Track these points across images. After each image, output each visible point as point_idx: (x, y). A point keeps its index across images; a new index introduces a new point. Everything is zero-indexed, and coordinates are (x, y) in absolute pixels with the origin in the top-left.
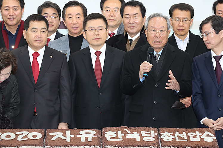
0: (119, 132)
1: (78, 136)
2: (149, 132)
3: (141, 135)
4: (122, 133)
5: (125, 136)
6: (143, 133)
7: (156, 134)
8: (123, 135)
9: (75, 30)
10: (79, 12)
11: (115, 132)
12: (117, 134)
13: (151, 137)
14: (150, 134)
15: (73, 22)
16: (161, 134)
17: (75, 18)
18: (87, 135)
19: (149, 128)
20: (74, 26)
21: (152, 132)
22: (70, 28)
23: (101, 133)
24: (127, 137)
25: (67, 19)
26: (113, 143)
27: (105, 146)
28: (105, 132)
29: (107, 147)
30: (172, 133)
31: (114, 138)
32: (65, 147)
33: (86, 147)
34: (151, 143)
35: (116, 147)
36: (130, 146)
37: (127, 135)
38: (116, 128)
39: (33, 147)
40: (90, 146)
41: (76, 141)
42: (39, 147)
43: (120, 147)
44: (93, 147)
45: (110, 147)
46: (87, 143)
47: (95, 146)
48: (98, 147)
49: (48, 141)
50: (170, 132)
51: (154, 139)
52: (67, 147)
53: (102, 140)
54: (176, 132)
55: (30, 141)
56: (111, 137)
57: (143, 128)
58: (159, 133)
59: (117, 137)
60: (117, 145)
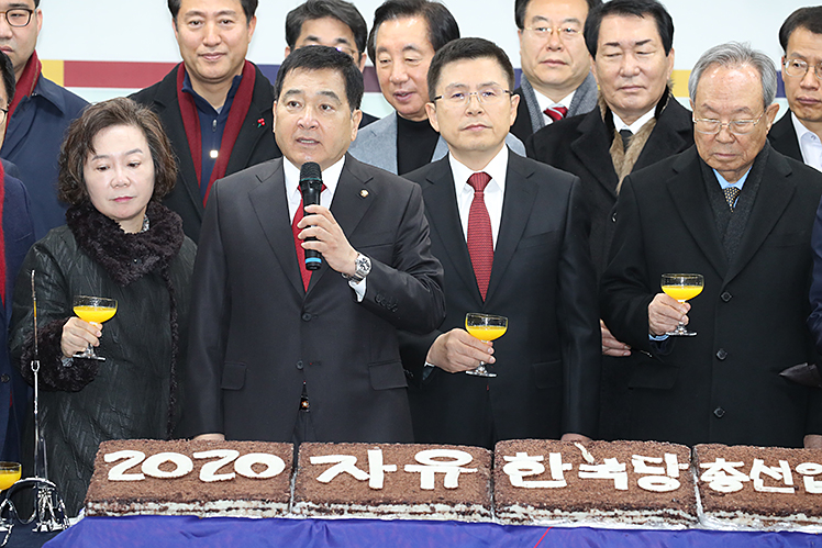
0: (555, 458)
1: (409, 468)
2: (659, 460)
3: (630, 469)
4: (564, 460)
5: (575, 471)
6: (638, 462)
7: (685, 466)
8: (569, 466)
10: (411, 42)
12: (545, 462)
13: (666, 475)
14: (663, 464)
15: (393, 74)
16: (702, 465)
17: (398, 62)
18: (441, 467)
19: (661, 446)
20: (399, 89)
21: (671, 459)
23: (489, 458)
24: (581, 475)
26: (532, 496)
27: (504, 505)
28: (506, 458)
29: (512, 509)
30: (741, 464)
31: (535, 477)
32: (364, 508)
33: (439, 507)
34: (666, 496)
35: (543, 508)
36: (591, 506)
37: (582, 467)
38: (542, 442)
39: (254, 504)
40: (453, 505)
41: (403, 487)
42: (274, 506)
43: (557, 512)
44: (464, 508)
45: (523, 510)
46: (442, 495)
47: (468, 505)
48: (481, 508)
49: (307, 486)
50: (735, 460)
51: (676, 484)
52: (370, 508)
53: (493, 484)
54: (756, 461)
55: (245, 482)
56: (526, 474)
57: (639, 443)
58: (694, 463)
59: (547, 475)
60: (547, 503)
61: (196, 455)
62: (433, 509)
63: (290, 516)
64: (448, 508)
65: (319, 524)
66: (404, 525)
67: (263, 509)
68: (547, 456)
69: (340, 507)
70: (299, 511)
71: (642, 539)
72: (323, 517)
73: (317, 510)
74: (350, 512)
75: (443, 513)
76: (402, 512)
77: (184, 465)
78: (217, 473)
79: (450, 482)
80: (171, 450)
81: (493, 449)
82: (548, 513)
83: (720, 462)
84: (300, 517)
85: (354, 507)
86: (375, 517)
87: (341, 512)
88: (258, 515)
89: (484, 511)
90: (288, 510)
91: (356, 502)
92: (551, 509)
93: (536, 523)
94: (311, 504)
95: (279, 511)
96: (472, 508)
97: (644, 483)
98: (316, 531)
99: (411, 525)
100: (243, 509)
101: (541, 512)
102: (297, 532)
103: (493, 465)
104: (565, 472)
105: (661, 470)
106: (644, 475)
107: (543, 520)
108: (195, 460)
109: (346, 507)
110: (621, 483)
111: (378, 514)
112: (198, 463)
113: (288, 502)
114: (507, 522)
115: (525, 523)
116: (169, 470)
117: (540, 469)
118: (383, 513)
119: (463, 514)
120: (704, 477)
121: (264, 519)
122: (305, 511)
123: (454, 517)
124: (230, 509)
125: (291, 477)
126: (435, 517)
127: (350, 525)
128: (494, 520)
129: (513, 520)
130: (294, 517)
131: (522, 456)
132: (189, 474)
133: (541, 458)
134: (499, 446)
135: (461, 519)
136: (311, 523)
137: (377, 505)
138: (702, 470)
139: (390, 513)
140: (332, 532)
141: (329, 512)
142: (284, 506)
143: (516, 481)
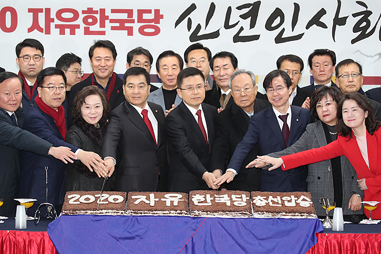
0: (208, 196)
1: (163, 199)
2: (240, 196)
3: (231, 199)
4: (211, 197)
5: (214, 200)
6: (233, 197)
7: (248, 198)
8: (212, 199)
9: (171, 82)
10: (175, 63)
11: (204, 196)
12: (205, 197)
13: (242, 201)
14: (241, 197)
15: (168, 73)
16: (253, 198)
17: (170, 69)
18: (173, 199)
19: (241, 192)
20: (170, 78)
21: (244, 196)
22: (166, 80)
23: (188, 196)
24: (216, 201)
25: (161, 70)
26: (201, 208)
27: (192, 211)
28: (193, 196)
29: (195, 212)
30: (265, 197)
31: (202, 202)
32: (148, 212)
33: (172, 212)
34: (242, 208)
35: (204, 212)
36: (219, 211)
37: (216, 199)
38: (204, 191)
39: (114, 211)
40: (176, 211)
41: (161, 205)
43: (209, 213)
44: (179, 212)
45: (198, 212)
46: (173, 208)
49: (131, 205)
51: (246, 204)
52: (150, 212)
53: (189, 204)
54: (270, 196)
55: (111, 204)
56: (199, 201)
58: (251, 197)
59: (206, 201)
60: (205, 210)
61: (96, 196)
62: (170, 212)
66: (161, 217)
67: (117, 213)
68: (205, 195)
70: (128, 213)
71: (235, 221)
73: (134, 213)
76: (160, 213)
79: (175, 204)
81: (189, 193)
83: (259, 197)
85: (145, 212)
86: (152, 215)
87: (141, 213)
88: (115, 214)
89: (186, 213)
91: (146, 210)
92: (207, 212)
93: (202, 216)
94: (132, 211)
96: (182, 212)
97: (235, 203)
99: (163, 217)
100: (111, 213)
102: (128, 220)
103: (189, 198)
105: (241, 199)
106: (235, 201)
107: (204, 215)
109: (143, 212)
110: (228, 204)
114: (193, 216)
115: (199, 216)
117: (203, 199)
118: (154, 214)
119: (180, 214)
120: (254, 202)
122: (130, 213)
123: (177, 215)
124: (106, 213)
125: (126, 202)
126: (171, 215)
127: (144, 217)
128: (189, 215)
129: (195, 215)
131: (198, 195)
137: (153, 211)
139: (157, 213)
141: (138, 213)
142: (124, 212)
143: (196, 203)
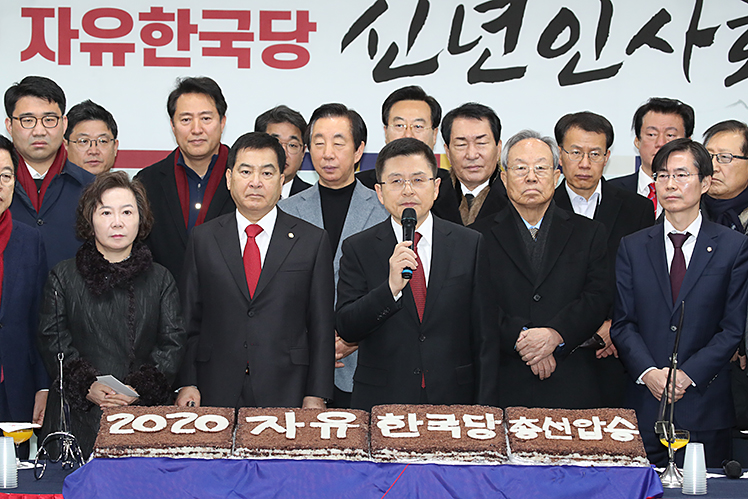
0: (412, 417)
1: (313, 425)
2: (481, 418)
3: (462, 424)
4: (418, 419)
5: (425, 425)
6: (467, 419)
7: (499, 422)
8: (421, 423)
12: (405, 420)
13: (486, 428)
14: (484, 420)
16: (510, 422)
17: (329, 146)
18: (335, 424)
19: (483, 408)
21: (490, 417)
22: (320, 169)
23: (368, 418)
24: (429, 428)
25: (312, 146)
26: (396, 443)
27: (377, 449)
28: (379, 417)
29: (383, 452)
30: (537, 420)
31: (398, 430)
32: (282, 452)
33: (333, 451)
34: (486, 442)
35: (403, 451)
36: (436, 449)
37: (430, 423)
39: (208, 449)
40: (343, 450)
41: (309, 437)
42: (221, 451)
43: (413, 453)
44: (350, 451)
45: (390, 452)
46: (335, 442)
47: (353, 449)
48: (361, 451)
49: (244, 437)
50: (533, 418)
51: (493, 434)
52: (287, 452)
53: (370, 435)
54: (547, 418)
55: (202, 435)
56: (392, 428)
57: (469, 407)
58: (505, 420)
59: (406, 429)
60: (406, 447)
61: (168, 416)
62: (329, 452)
63: (232, 457)
64: (339, 451)
65: (252, 463)
66: (309, 463)
67: (214, 453)
68: (407, 416)
69: (266, 451)
70: (238, 454)
71: (471, 471)
72: (254, 458)
73: (251, 453)
74: (273, 454)
75: (336, 454)
76: (308, 454)
77: (160, 423)
78: (183, 428)
79: (341, 434)
80: (152, 413)
82: (407, 454)
83: (523, 419)
84: (239, 458)
85: (276, 451)
86: (290, 458)
87: (267, 455)
88: (211, 457)
89: (364, 453)
90: (231, 454)
91: (277, 448)
92: (409, 451)
93: (399, 461)
94: (246, 449)
95: (225, 454)
96: (356, 452)
97: (471, 433)
98: (250, 467)
99: (314, 463)
100: (200, 453)
101: (402, 454)
102: (237, 468)
103: (371, 422)
104: (419, 426)
105: (483, 425)
106: (471, 428)
107: (403, 459)
108: (167, 419)
109: (271, 451)
110: (456, 434)
111: (292, 456)
112: (171, 422)
113: (231, 448)
114: (379, 461)
115: (392, 461)
116: (151, 427)
117: (402, 424)
118: (295, 455)
119: (350, 455)
120: (512, 430)
121: (215, 459)
122: (243, 454)
123: (343, 457)
124: (191, 453)
125: (233, 431)
126: (331, 458)
127: (273, 463)
128: (371, 459)
129: (383, 459)
130: (235, 458)
131: (390, 416)
132: (164, 429)
133: (403, 417)
134: (374, 409)
135: (348, 458)
136: (247, 462)
137: (291, 450)
138: (511, 425)
139: (300, 455)
140: (260, 468)
141: (259, 455)
142: (229, 451)
143: (386, 432)
